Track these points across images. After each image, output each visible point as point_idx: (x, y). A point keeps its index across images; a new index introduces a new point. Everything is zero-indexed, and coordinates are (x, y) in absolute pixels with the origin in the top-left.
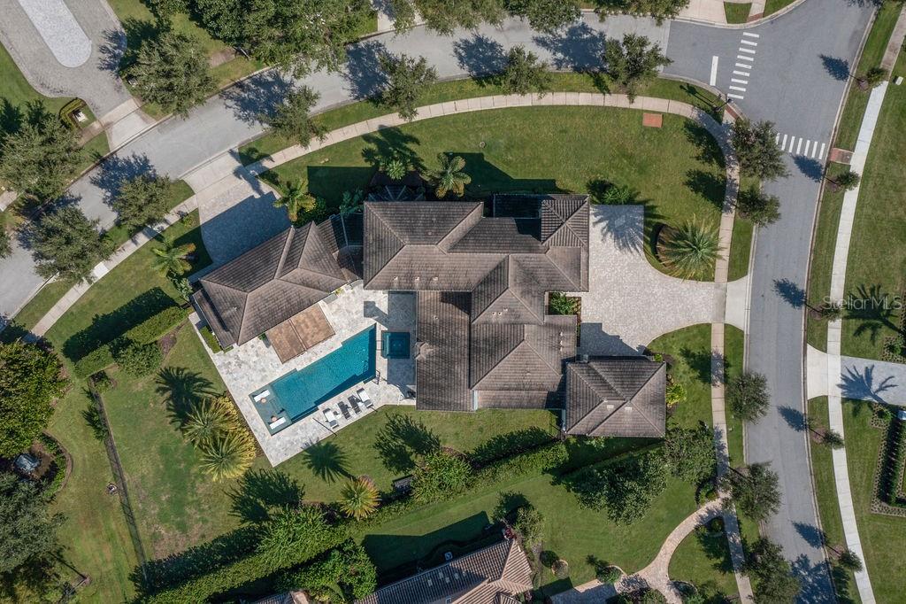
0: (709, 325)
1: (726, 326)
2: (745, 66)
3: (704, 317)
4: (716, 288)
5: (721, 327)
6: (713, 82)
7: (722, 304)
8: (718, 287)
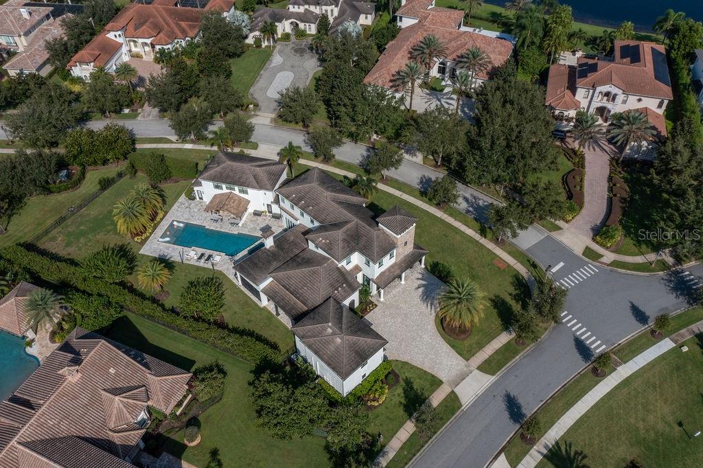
0: (441, 382)
1: (453, 392)
2: (578, 278)
3: (442, 375)
4: (466, 365)
5: (449, 390)
6: (552, 272)
7: (462, 377)
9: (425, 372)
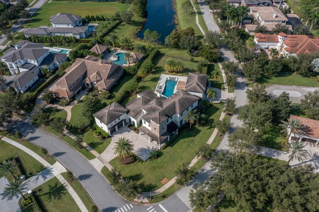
0: (100, 154)
3: (103, 154)
5: (96, 156)
6: (160, 205)
7: (102, 160)
8: (106, 163)
9: (105, 149)
